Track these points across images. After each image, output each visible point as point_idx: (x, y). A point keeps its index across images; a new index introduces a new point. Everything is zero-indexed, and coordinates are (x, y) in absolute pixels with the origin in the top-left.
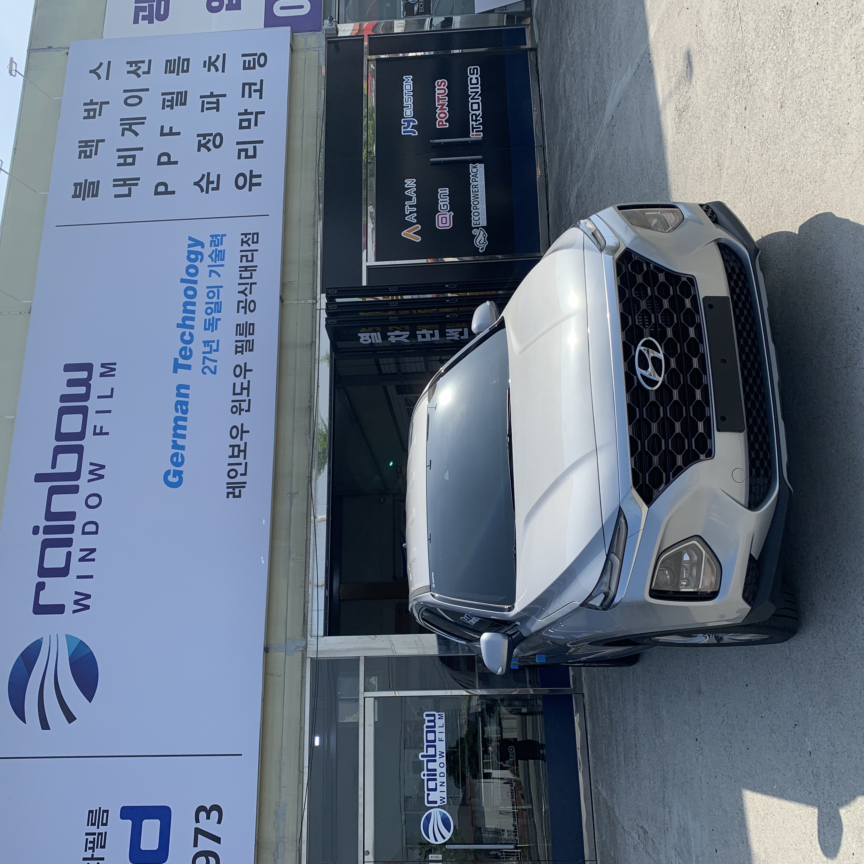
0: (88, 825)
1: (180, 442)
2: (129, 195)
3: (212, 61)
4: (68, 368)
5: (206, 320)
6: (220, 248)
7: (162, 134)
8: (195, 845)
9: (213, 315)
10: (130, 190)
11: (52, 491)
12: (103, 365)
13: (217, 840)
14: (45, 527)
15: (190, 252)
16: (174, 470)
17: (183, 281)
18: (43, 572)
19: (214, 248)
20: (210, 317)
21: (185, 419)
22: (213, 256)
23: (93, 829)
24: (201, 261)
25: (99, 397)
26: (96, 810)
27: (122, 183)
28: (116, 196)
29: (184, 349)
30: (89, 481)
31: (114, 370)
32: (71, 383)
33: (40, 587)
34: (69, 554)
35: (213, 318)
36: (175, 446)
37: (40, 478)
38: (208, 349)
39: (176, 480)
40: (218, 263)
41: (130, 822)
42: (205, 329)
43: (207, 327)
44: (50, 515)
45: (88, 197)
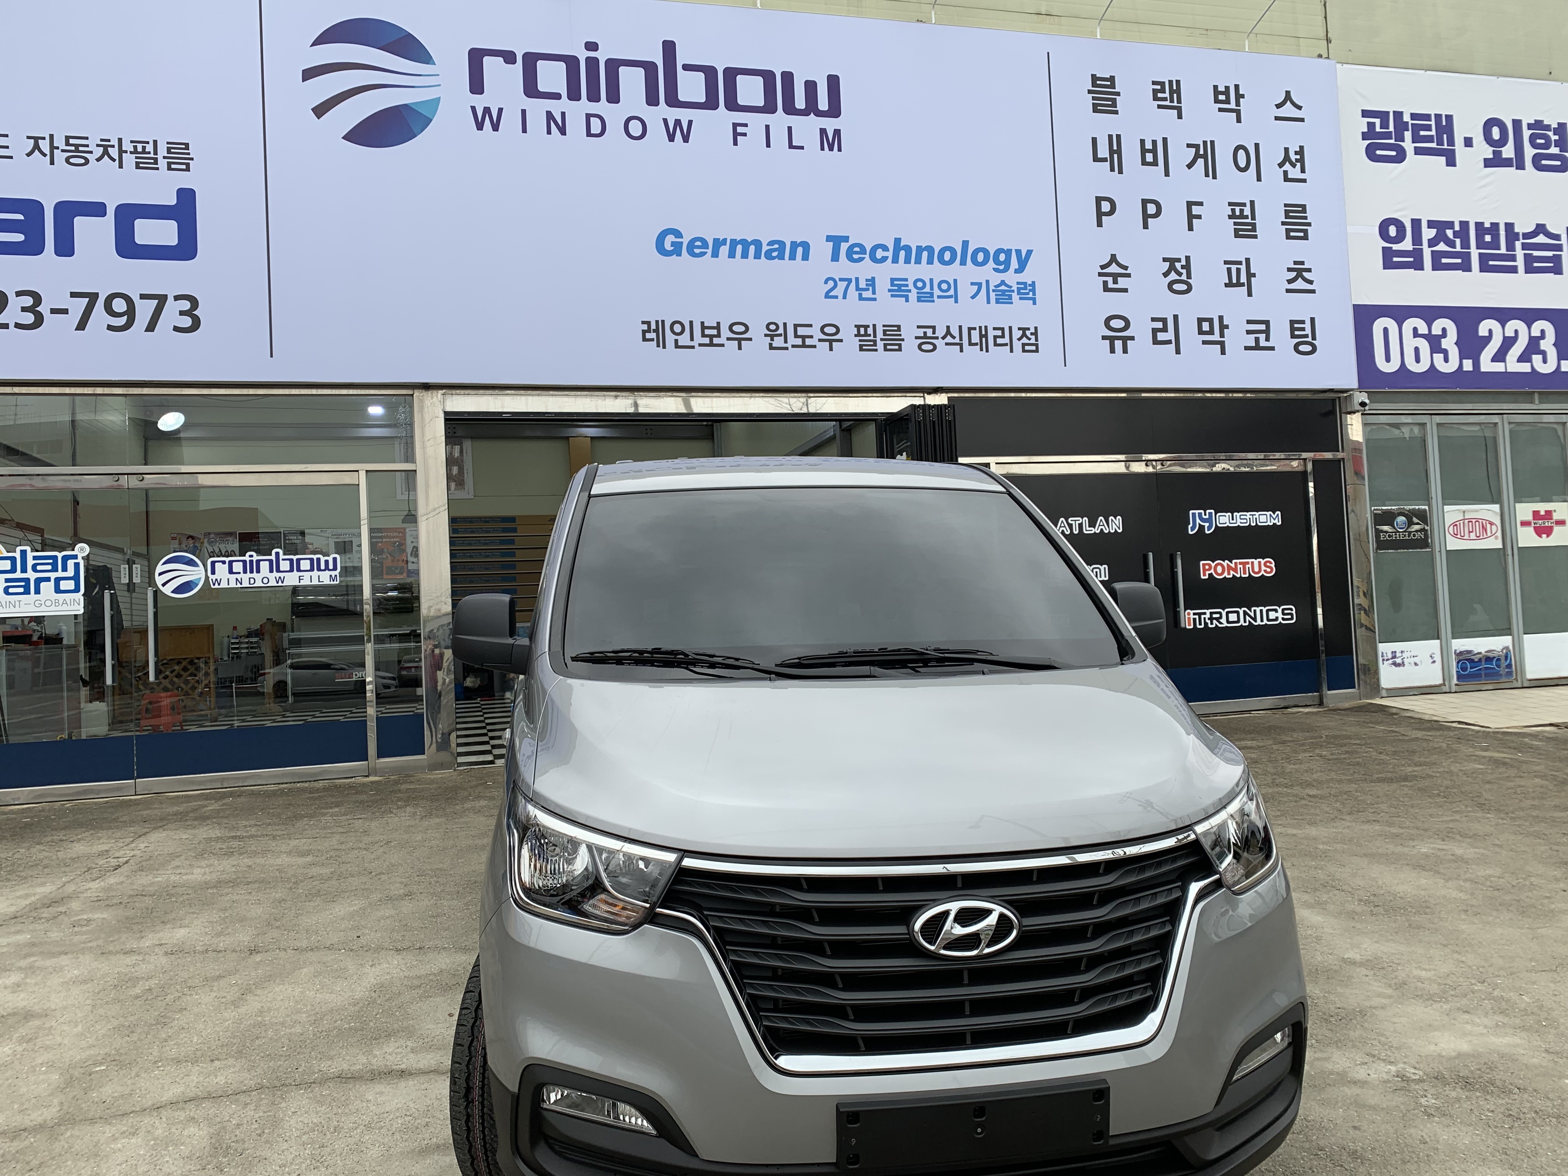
0: (168, 143)
1: (724, 250)
2: (1096, 159)
3: (1305, 274)
4: (833, 82)
5: (906, 280)
6: (1015, 296)
7: (1190, 204)
8: (143, 297)
9: (914, 291)
10: (1104, 160)
11: (649, 68)
12: (837, 132)
13: (151, 327)
14: (596, 60)
15: (1008, 253)
16: (682, 243)
17: (965, 244)
18: (531, 61)
19: (1015, 288)
20: (911, 287)
21: (757, 256)
22: (1003, 288)
23: (162, 151)
24: (995, 270)
25: (790, 129)
26: (189, 154)
27: (1115, 148)
28: (1094, 140)
29: (863, 250)
30: (665, 121)
31: (831, 149)
32: (811, 87)
33: (509, 57)
34: (557, 96)
35: (910, 291)
36: (718, 243)
37: (669, 48)
38: (862, 285)
39: (668, 246)
40: (993, 295)
41: (173, 202)
42: (892, 280)
43: (895, 282)
44: (614, 65)
45: (1094, 99)
